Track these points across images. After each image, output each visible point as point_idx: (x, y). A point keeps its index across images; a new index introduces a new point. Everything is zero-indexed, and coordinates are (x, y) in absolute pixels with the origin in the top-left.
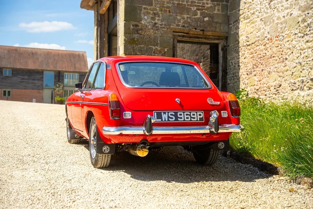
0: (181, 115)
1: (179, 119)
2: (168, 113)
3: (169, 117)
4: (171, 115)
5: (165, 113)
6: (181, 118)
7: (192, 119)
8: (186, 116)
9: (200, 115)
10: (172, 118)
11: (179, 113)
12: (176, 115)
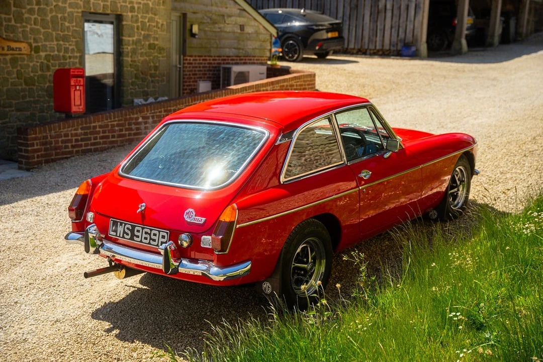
0: (138, 231)
1: (135, 238)
2: (125, 224)
3: (124, 232)
4: (128, 228)
5: (121, 224)
6: (138, 237)
7: (152, 242)
8: (144, 235)
9: (163, 237)
10: (128, 234)
11: (137, 228)
12: (132, 231)
